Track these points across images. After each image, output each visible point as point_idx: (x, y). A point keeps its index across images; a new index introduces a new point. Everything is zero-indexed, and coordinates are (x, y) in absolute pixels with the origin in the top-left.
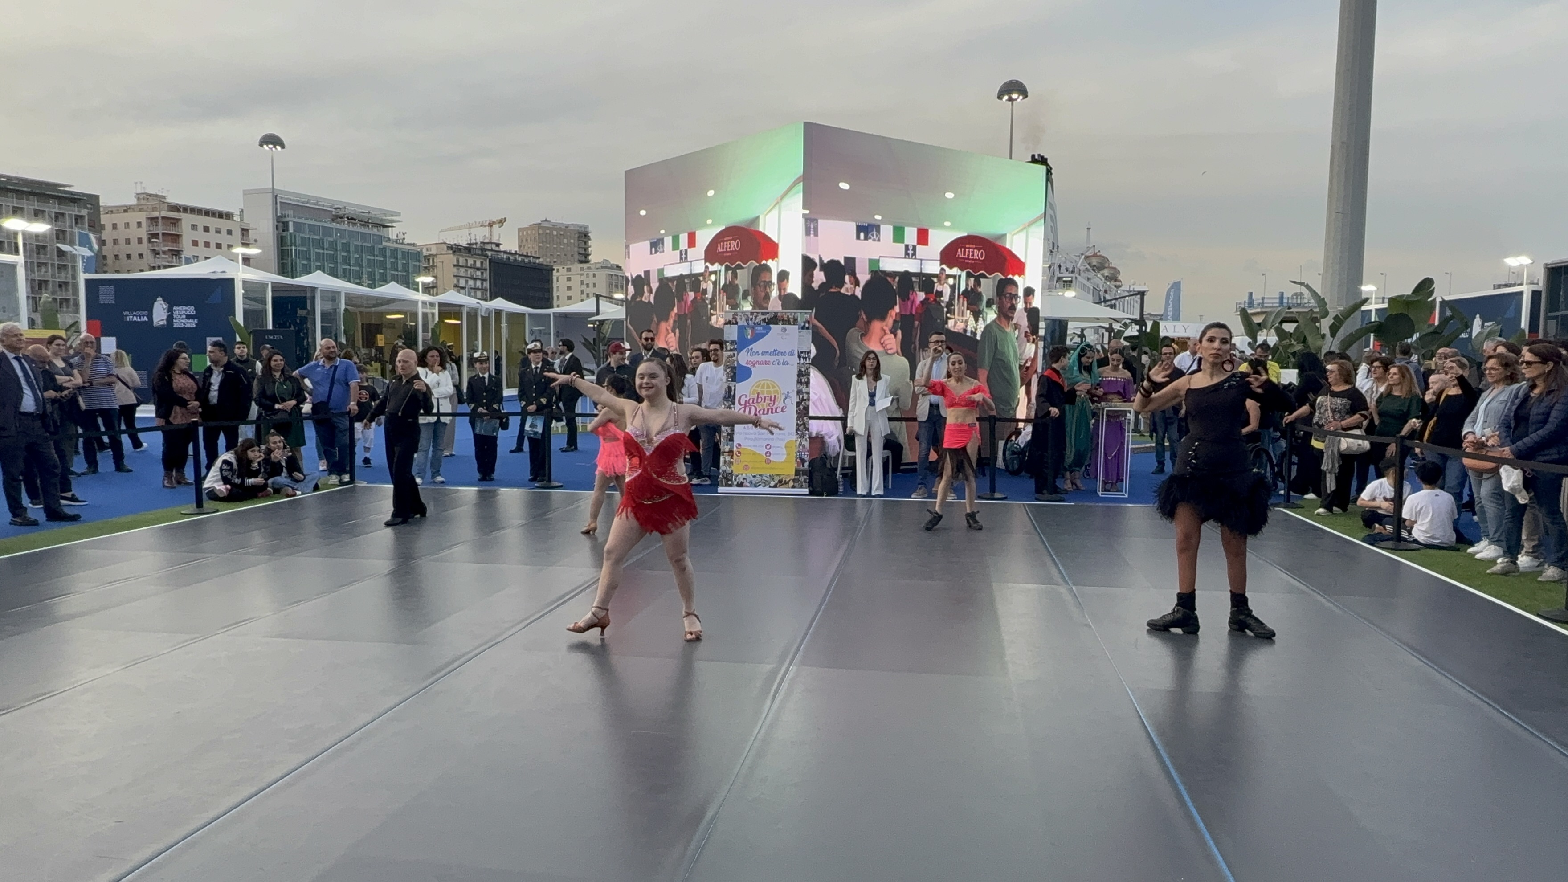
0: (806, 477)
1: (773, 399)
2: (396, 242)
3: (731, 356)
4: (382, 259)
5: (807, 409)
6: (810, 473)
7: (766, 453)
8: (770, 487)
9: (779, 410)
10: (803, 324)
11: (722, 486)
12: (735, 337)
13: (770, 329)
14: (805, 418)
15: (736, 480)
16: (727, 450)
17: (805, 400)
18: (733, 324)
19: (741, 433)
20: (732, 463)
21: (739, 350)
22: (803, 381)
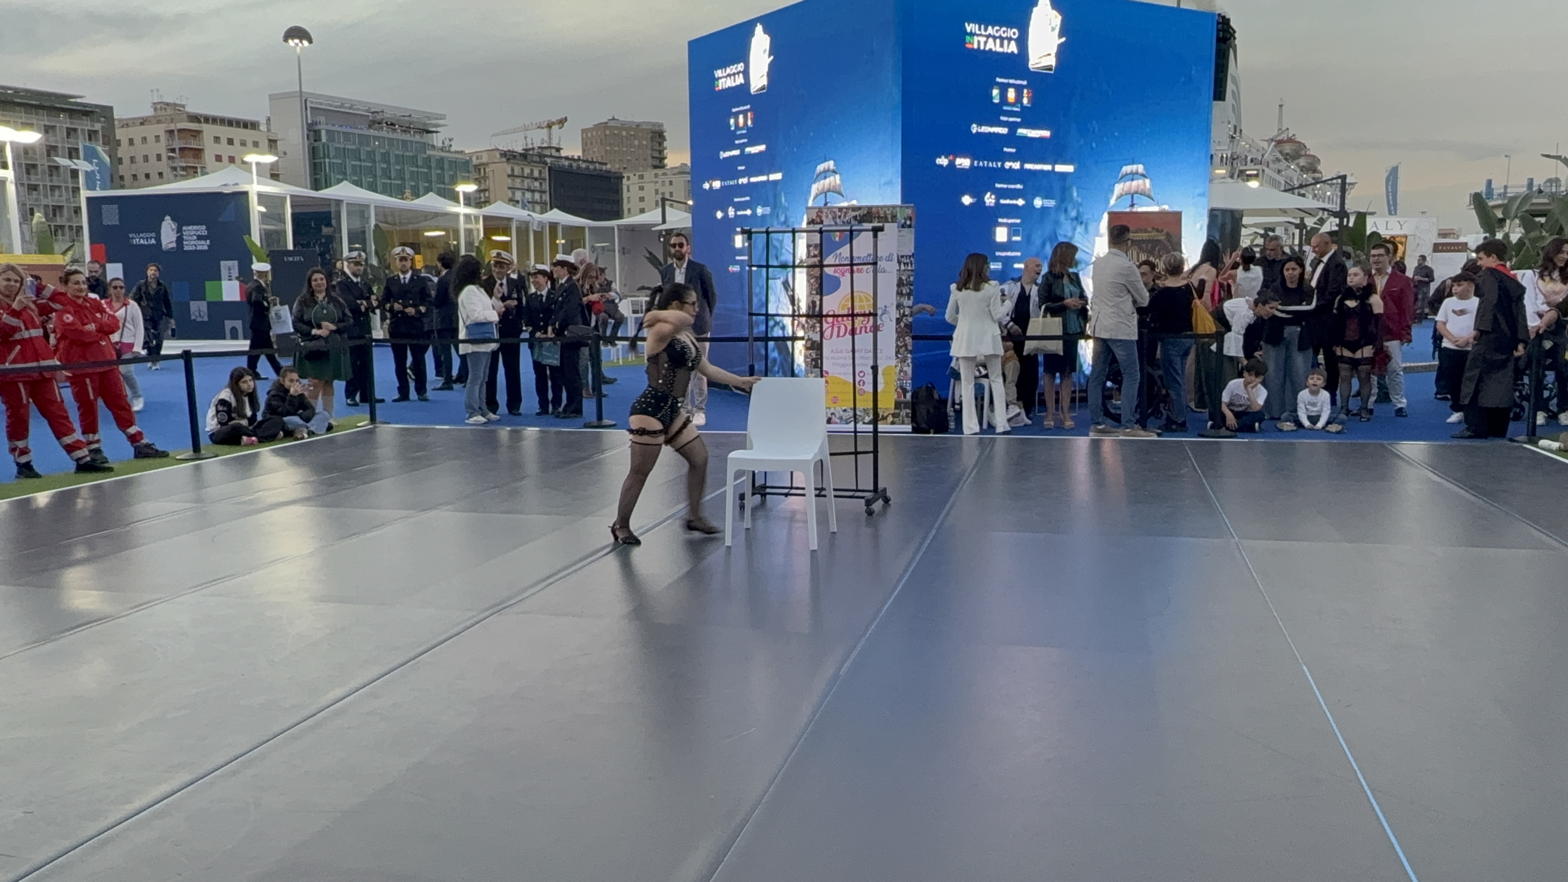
0: (908, 411)
2: (442, 149)
4: (426, 170)
5: (909, 326)
6: (914, 405)
7: (859, 382)
8: (864, 423)
10: (903, 221)
12: (819, 240)
14: (907, 338)
17: (907, 316)
18: (817, 223)
19: (828, 358)
21: (825, 256)
22: (904, 292)
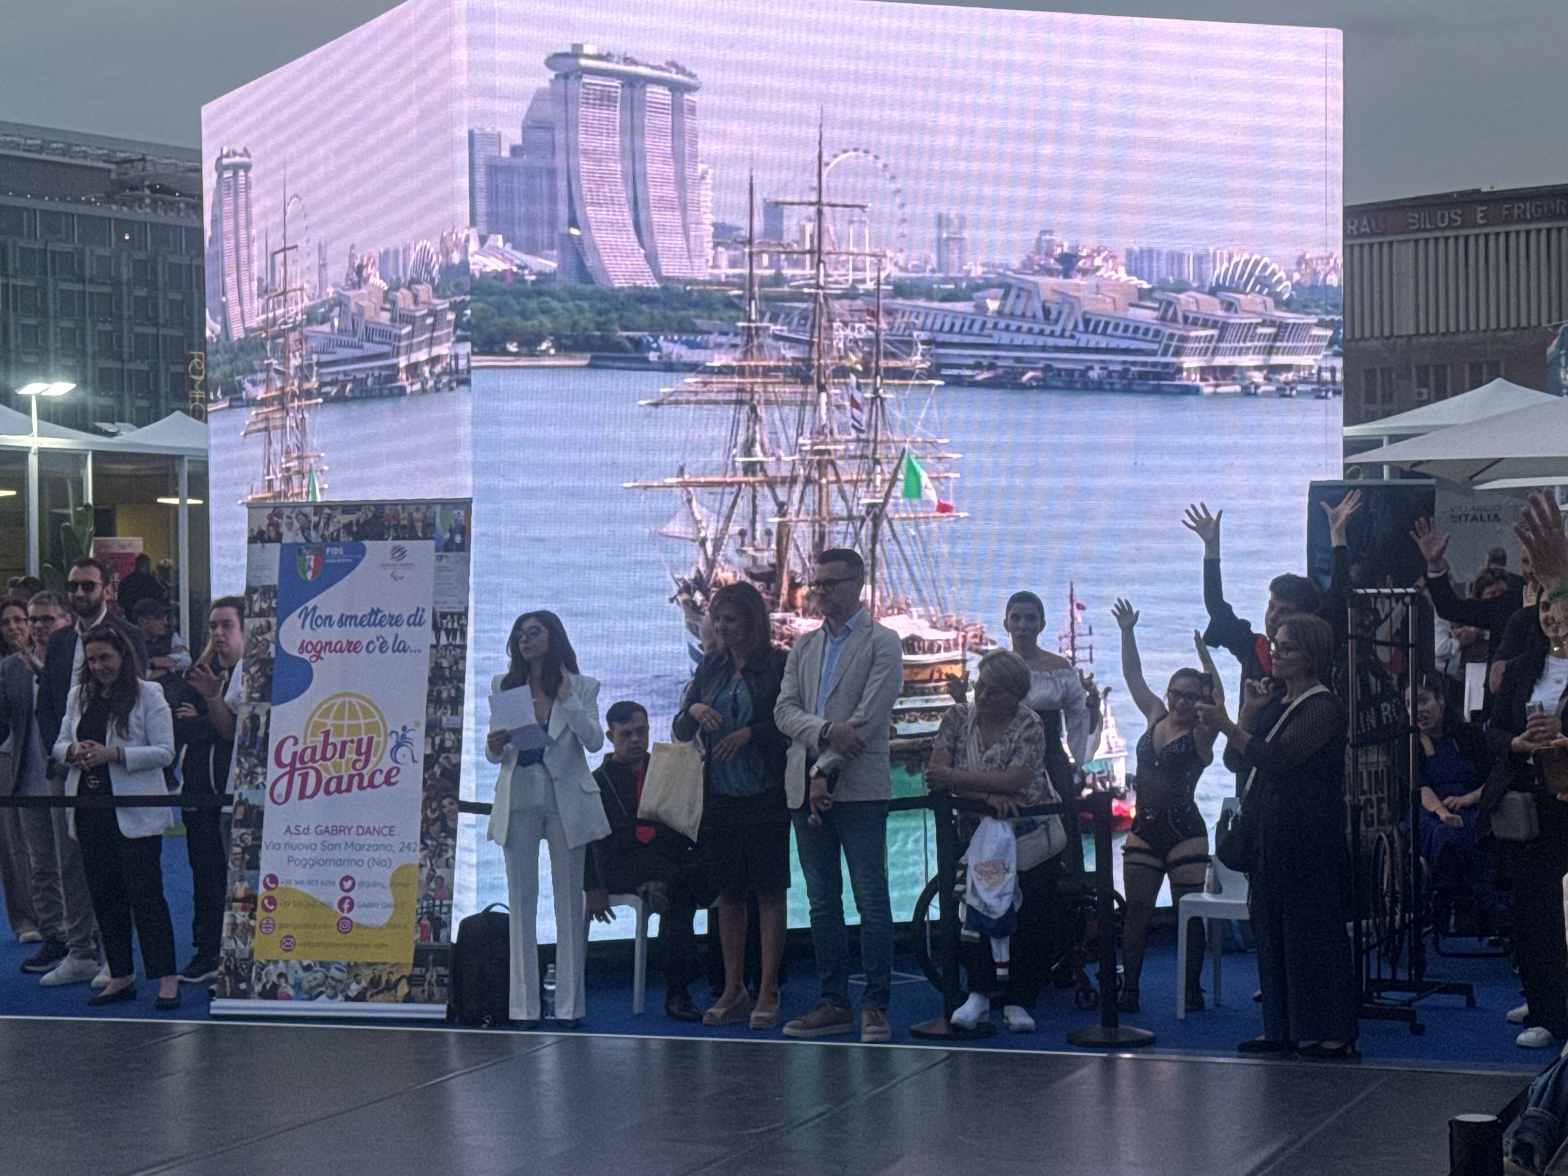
0: (442, 970)
1: (364, 749)
3: (261, 631)
5: (453, 775)
7: (341, 902)
8: (348, 999)
9: (379, 779)
10: (447, 536)
11: (224, 996)
12: (272, 577)
13: (363, 551)
14: (446, 802)
15: (259, 979)
16: (240, 893)
17: (448, 750)
18: (270, 541)
19: (276, 846)
20: (252, 930)
21: (282, 615)
22: (445, 695)
